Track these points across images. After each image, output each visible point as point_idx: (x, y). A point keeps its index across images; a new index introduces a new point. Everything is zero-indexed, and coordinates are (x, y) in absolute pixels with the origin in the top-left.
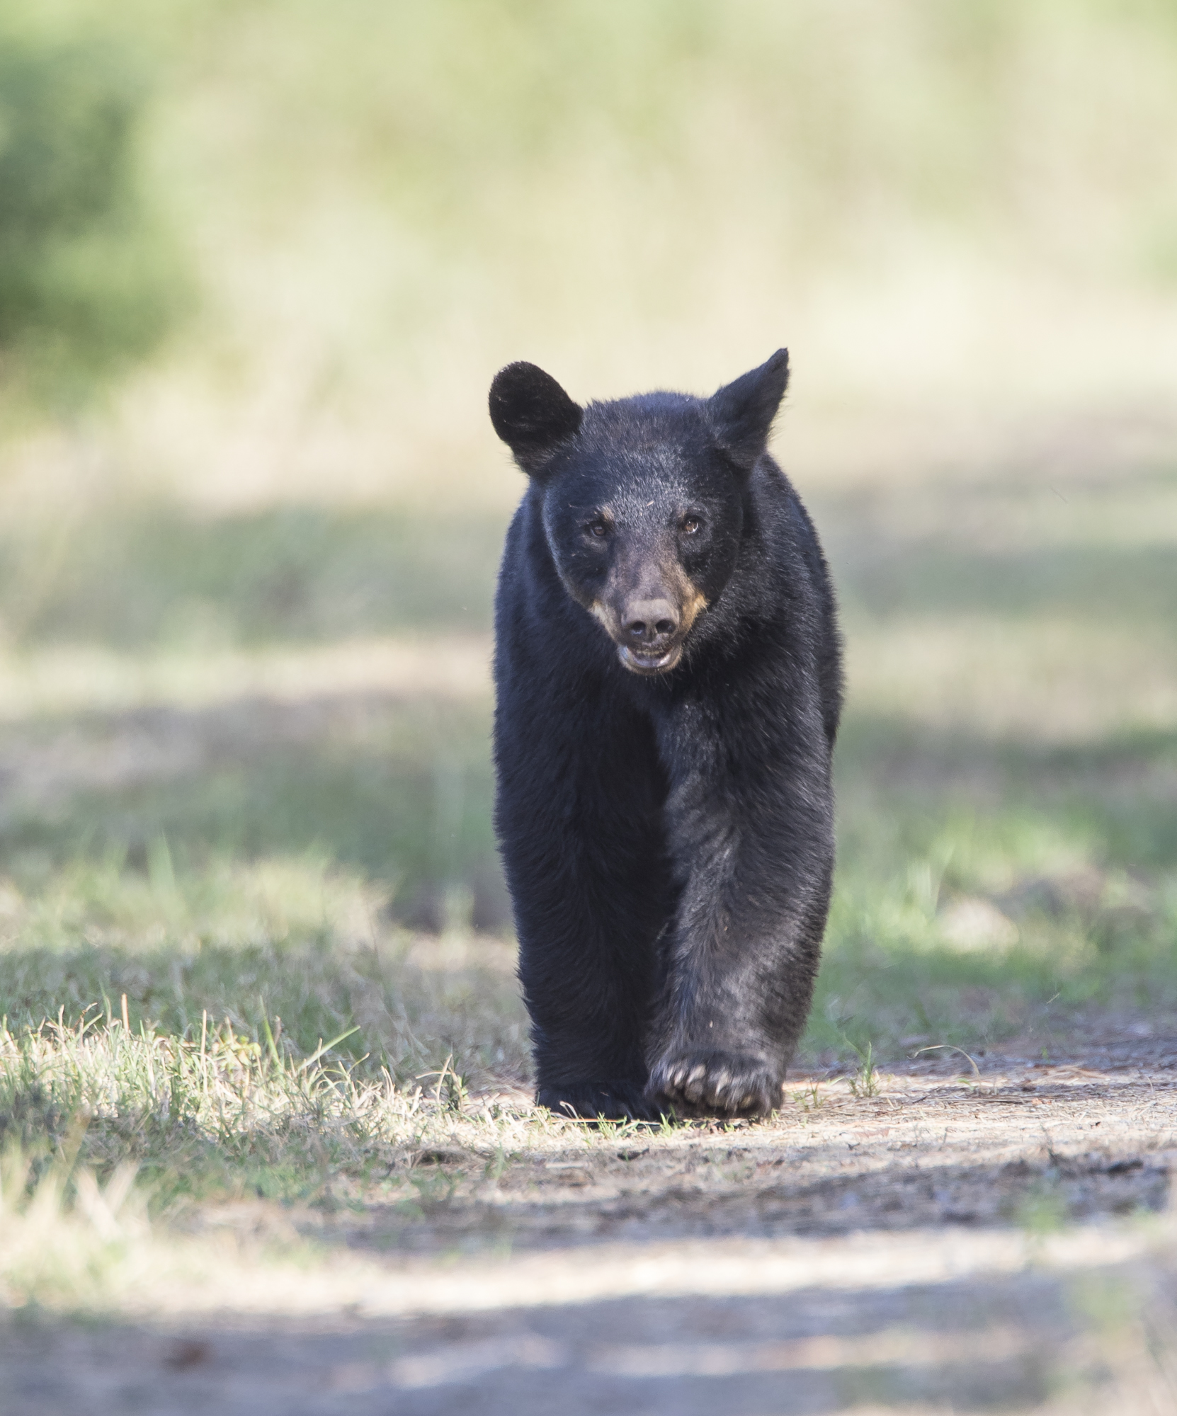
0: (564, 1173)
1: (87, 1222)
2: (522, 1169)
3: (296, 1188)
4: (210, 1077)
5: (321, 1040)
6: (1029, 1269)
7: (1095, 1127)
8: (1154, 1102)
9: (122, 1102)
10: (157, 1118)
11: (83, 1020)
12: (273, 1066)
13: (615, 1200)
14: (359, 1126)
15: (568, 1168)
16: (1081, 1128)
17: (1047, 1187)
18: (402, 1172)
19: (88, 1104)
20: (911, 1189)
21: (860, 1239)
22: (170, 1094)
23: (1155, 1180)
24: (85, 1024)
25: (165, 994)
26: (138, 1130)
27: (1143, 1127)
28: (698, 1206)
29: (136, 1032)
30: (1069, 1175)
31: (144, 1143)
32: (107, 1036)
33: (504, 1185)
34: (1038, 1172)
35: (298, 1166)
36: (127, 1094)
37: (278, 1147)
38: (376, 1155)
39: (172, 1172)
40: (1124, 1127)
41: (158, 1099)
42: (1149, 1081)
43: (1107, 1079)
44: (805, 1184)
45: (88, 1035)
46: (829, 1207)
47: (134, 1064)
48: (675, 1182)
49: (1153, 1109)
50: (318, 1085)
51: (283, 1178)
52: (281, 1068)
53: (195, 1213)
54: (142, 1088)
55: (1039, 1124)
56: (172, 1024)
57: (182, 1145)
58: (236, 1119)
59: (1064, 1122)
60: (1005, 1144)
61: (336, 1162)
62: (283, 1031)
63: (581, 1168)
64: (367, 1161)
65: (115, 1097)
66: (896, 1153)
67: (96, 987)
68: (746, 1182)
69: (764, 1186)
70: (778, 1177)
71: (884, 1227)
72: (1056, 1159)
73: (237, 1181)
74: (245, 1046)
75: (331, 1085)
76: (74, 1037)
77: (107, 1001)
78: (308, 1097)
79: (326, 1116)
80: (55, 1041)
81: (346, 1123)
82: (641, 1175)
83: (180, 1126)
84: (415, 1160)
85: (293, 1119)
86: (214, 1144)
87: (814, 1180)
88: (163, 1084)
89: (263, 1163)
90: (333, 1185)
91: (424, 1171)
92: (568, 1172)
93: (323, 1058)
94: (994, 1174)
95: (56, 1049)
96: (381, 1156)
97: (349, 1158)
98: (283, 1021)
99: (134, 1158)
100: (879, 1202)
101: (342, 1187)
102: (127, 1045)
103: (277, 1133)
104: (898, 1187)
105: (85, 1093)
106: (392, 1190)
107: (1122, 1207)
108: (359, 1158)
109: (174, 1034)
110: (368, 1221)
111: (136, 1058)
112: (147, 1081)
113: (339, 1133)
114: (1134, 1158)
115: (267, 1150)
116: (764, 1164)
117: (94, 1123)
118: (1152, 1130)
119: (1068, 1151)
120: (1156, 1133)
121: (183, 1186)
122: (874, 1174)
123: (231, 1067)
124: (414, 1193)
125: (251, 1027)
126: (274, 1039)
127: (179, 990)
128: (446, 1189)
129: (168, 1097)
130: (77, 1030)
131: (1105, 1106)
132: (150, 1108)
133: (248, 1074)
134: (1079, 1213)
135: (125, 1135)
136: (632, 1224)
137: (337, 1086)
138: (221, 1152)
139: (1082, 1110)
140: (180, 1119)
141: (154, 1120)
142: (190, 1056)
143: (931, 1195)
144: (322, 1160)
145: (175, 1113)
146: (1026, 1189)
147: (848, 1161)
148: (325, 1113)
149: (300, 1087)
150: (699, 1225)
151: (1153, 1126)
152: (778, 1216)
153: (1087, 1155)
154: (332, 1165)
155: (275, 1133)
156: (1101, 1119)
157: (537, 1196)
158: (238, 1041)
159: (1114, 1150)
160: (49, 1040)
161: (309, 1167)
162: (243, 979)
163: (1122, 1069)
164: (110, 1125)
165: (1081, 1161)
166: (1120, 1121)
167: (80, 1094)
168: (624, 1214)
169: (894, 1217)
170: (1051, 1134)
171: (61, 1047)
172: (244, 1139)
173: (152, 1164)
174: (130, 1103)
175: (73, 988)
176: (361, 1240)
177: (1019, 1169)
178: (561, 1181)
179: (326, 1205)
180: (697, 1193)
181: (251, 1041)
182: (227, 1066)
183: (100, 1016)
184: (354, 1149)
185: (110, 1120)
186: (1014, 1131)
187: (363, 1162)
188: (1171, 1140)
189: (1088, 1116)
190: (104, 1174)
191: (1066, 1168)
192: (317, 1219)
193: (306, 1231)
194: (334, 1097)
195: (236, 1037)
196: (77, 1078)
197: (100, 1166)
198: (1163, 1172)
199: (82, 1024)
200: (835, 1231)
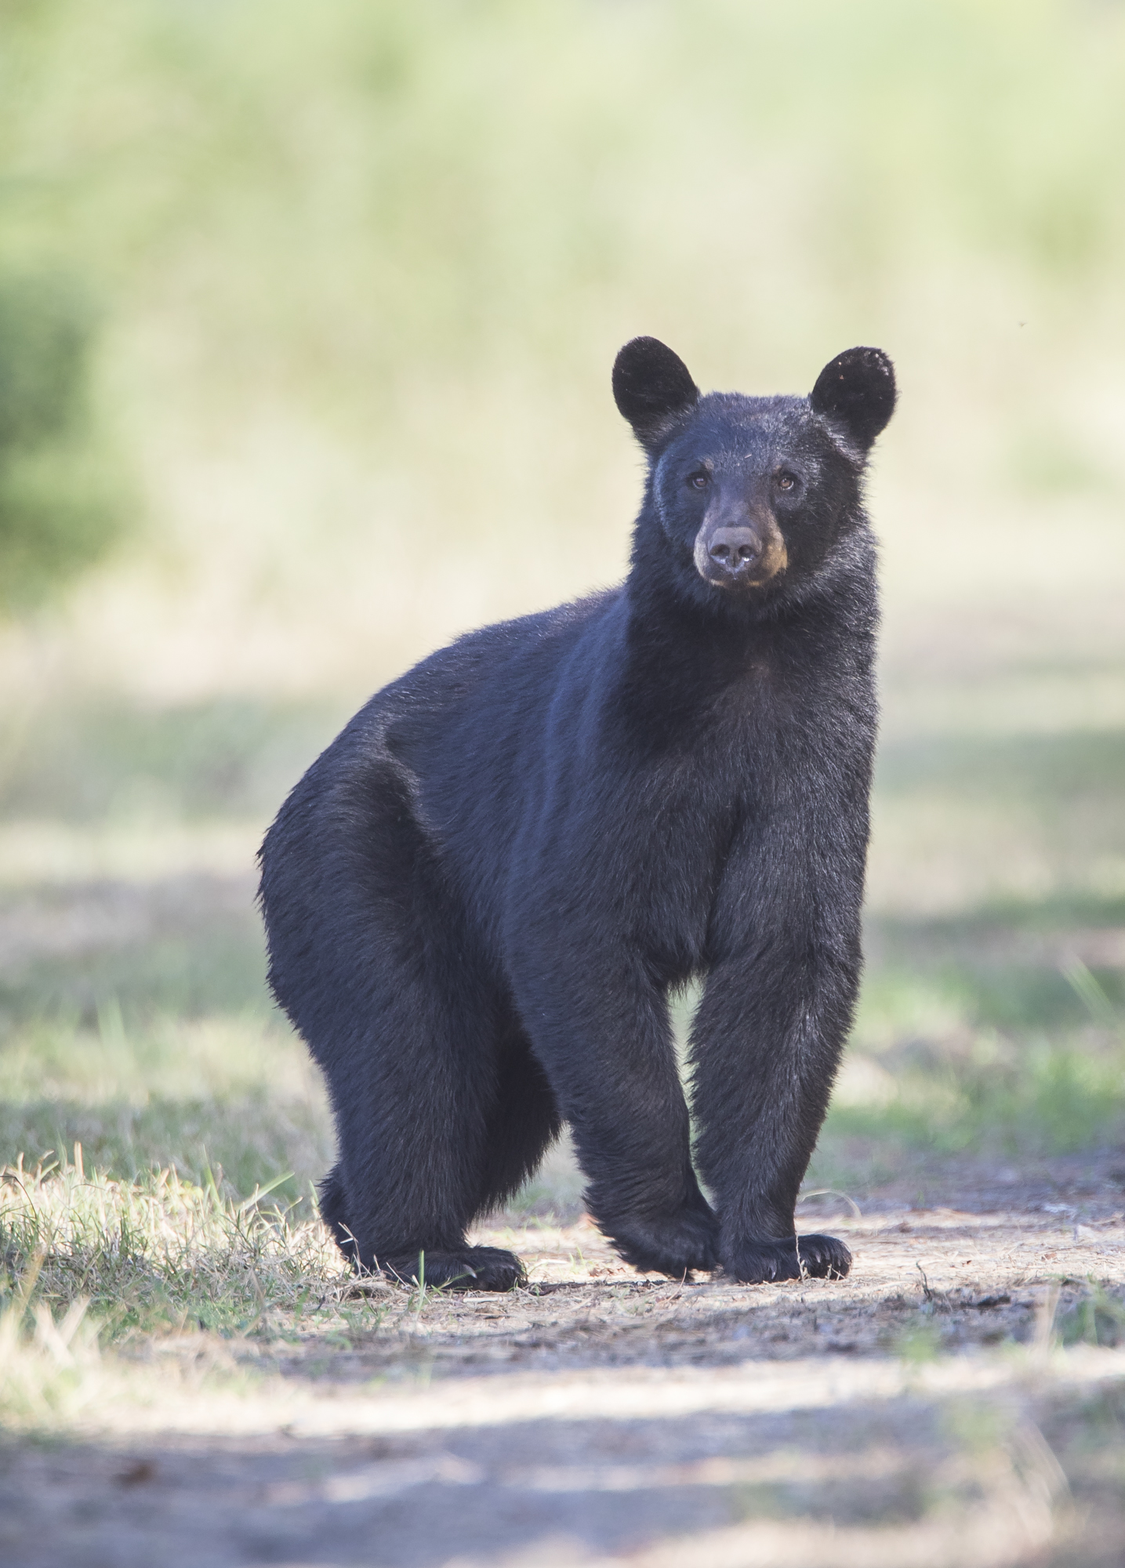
0: (480, 1306)
1: (46, 1350)
2: (442, 1303)
3: (235, 1321)
4: (157, 1219)
5: (258, 1185)
6: (906, 1393)
7: (966, 1265)
8: (1021, 1242)
9: (76, 1242)
10: (108, 1256)
11: (40, 1167)
12: (213, 1209)
13: (527, 1330)
14: (293, 1264)
15: (483, 1302)
16: (953, 1266)
17: (922, 1320)
18: (332, 1305)
19: (45, 1243)
20: (797, 1322)
21: (750, 1367)
22: (120, 1234)
23: (1022, 1313)
24: (43, 1170)
25: (116, 1143)
26: (90, 1267)
27: (1009, 1265)
28: (603, 1337)
29: (89, 1176)
30: (943, 1309)
31: (96, 1279)
32: (63, 1183)
33: (426, 1318)
34: (915, 1307)
35: (237, 1300)
36: (81, 1235)
37: (218, 1282)
38: (309, 1289)
39: (122, 1307)
40: (993, 1265)
41: (109, 1239)
42: (1017, 1224)
43: (977, 1221)
44: (701, 1317)
45: (44, 1180)
46: (722, 1339)
47: (87, 1207)
48: (582, 1316)
49: (1020, 1249)
50: (255, 1227)
51: (223, 1312)
52: (221, 1209)
53: (143, 1342)
54: (96, 1229)
55: (915, 1263)
56: (121, 1171)
57: (131, 1281)
58: (180, 1257)
59: (938, 1260)
60: (884, 1280)
61: (272, 1296)
62: (224, 1177)
63: (496, 1303)
64: (300, 1295)
65: (70, 1237)
66: (784, 1289)
67: (52, 1136)
68: (647, 1315)
69: (663, 1319)
70: (676, 1310)
71: (772, 1357)
72: (930, 1294)
73: (182, 1315)
74: (189, 1190)
75: (267, 1225)
76: (33, 1181)
77: (63, 1150)
78: (246, 1237)
79: (262, 1254)
80: (15, 1186)
81: (281, 1261)
82: (550, 1309)
83: (129, 1263)
84: (343, 1294)
85: (231, 1257)
86: (160, 1280)
87: (709, 1313)
88: (114, 1224)
89: (204, 1297)
90: (267, 1316)
91: (352, 1305)
92: (484, 1306)
93: (260, 1203)
94: (874, 1308)
95: (16, 1193)
96: (313, 1291)
97: (283, 1293)
98: (224, 1168)
99: (87, 1293)
100: (767, 1334)
101: (277, 1318)
102: (80, 1188)
103: (218, 1271)
104: (786, 1320)
105: (42, 1233)
106: (322, 1322)
107: (991, 1339)
108: (292, 1293)
109: (123, 1178)
110: (301, 1350)
111: (89, 1201)
112: (99, 1222)
113: (274, 1270)
114: (1002, 1294)
115: (209, 1286)
116: (663, 1299)
117: (49, 1261)
118: (1019, 1268)
119: (941, 1287)
120: (1022, 1270)
121: (131, 1319)
122: (763, 1308)
123: (176, 1211)
124: (344, 1325)
125: (193, 1174)
126: (216, 1184)
127: (129, 1139)
128: (373, 1321)
129: (118, 1237)
130: (35, 1175)
131: (975, 1245)
132: (101, 1248)
133: (191, 1216)
134: (952, 1344)
135: (79, 1272)
136: (543, 1352)
137: (273, 1227)
138: (166, 1287)
139: (954, 1249)
140: (129, 1257)
141: (105, 1257)
142: (138, 1199)
143: (816, 1328)
144: (259, 1294)
145: (124, 1252)
146: (903, 1321)
147: (740, 1296)
148: (262, 1252)
149: (238, 1227)
150: (604, 1354)
151: (1019, 1264)
152: (675, 1347)
153: (958, 1291)
154: (267, 1298)
155: (216, 1270)
156: (971, 1258)
157: (455, 1327)
158: (182, 1185)
159: (984, 1287)
160: (10, 1184)
161: (247, 1301)
162: (187, 1129)
163: (990, 1210)
164: (65, 1262)
165: (953, 1296)
166: (989, 1260)
167: (37, 1234)
168: (535, 1345)
169: (781, 1347)
170: (926, 1271)
171: (20, 1191)
172: (187, 1276)
173: (103, 1298)
174: (83, 1242)
175: (31, 1138)
176: (294, 1368)
177: (896, 1304)
178: (477, 1314)
179: (262, 1335)
180: (602, 1325)
181: (195, 1184)
182: (172, 1210)
183: (56, 1164)
184: (289, 1285)
185: (65, 1259)
186: (892, 1269)
187: (296, 1296)
188: (1036, 1277)
189: (960, 1254)
190: (59, 1310)
191: (940, 1303)
192: (255, 1349)
193: (244, 1359)
194: (270, 1237)
195: (181, 1183)
196: (34, 1220)
197: (55, 1299)
198: (1028, 1306)
199: (39, 1171)
200: (729, 1360)
